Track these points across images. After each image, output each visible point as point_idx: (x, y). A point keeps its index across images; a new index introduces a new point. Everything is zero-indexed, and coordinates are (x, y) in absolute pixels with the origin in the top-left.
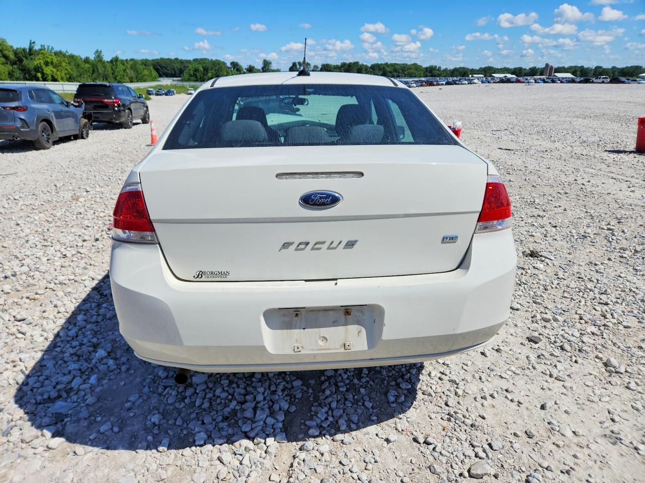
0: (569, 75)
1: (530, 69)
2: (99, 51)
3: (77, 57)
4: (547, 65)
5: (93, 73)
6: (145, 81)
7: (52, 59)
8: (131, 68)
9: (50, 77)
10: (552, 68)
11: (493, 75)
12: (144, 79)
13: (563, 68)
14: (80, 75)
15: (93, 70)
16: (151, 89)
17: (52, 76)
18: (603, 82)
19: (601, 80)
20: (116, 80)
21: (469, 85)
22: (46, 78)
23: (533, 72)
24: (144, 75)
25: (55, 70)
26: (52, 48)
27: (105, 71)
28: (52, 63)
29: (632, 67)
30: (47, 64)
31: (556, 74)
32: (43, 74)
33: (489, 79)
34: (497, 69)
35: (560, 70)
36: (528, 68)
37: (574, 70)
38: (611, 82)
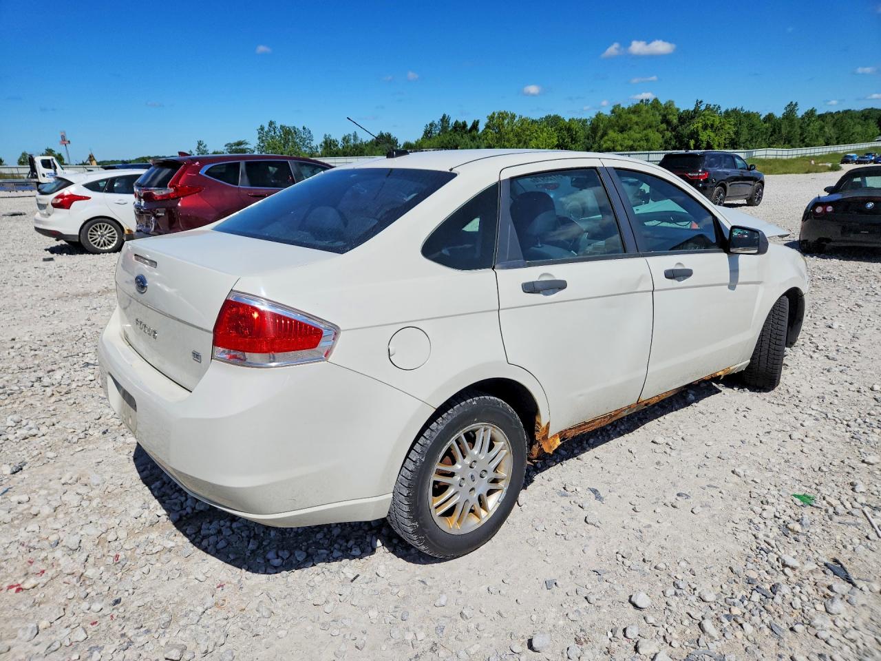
2: (794, 103)
3: (754, 114)
5: (771, 135)
6: (851, 142)
7: (714, 121)
8: (834, 125)
9: (704, 145)
12: (851, 139)
14: (752, 139)
15: (774, 131)
16: (852, 155)
17: (708, 143)
20: (804, 142)
22: (700, 145)
24: (853, 134)
25: (712, 135)
26: (719, 107)
27: (789, 132)
28: (712, 126)
30: (705, 127)
32: (697, 140)
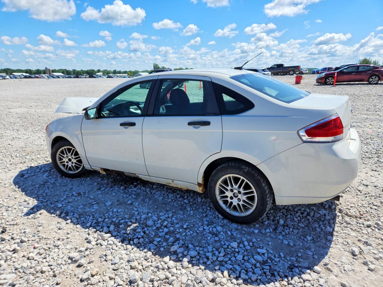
0: (61, 74)
1: (35, 70)
4: (46, 68)
10: (49, 70)
11: (13, 73)
13: (55, 70)
18: (86, 77)
19: (84, 77)
21: (4, 80)
23: (38, 72)
29: (90, 70)
31: (53, 73)
33: (12, 76)
34: (14, 70)
35: (54, 71)
36: (34, 70)
37: (63, 71)
38: (90, 77)
